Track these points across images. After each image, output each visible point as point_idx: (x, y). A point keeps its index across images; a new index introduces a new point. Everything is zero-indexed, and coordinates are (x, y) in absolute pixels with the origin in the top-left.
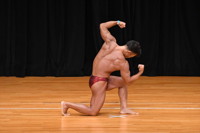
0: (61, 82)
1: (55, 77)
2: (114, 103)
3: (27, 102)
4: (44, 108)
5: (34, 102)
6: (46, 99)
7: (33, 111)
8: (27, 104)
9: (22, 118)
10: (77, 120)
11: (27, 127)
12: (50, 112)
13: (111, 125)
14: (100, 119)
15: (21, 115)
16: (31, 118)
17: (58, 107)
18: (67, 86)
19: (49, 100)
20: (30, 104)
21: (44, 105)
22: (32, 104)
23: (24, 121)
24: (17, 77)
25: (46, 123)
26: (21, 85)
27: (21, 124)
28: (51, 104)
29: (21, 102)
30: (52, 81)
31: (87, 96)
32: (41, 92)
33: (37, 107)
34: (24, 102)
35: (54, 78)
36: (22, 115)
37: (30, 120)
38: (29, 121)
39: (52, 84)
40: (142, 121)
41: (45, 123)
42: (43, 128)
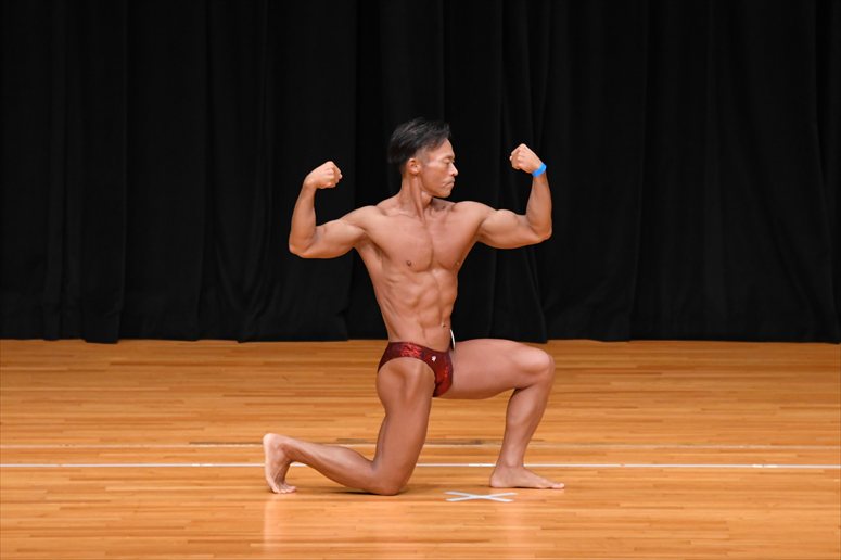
0: (260, 360)
1: (235, 342)
2: (466, 446)
3: (127, 441)
4: (194, 462)
5: (154, 440)
6: (202, 429)
7: (152, 476)
8: (127, 446)
9: (108, 501)
10: (323, 510)
11: (128, 538)
12: (217, 477)
13: (456, 531)
14: (413, 507)
15: (104, 488)
16: (140, 501)
17: (246, 460)
18: (284, 377)
19: (212, 431)
20: (138, 446)
21: (194, 450)
22: (146, 446)
23: (116, 514)
24: (89, 340)
25: (203, 521)
26: (103, 371)
27: (104, 525)
28: (220, 446)
29: (103, 440)
30: (223, 359)
31: (363, 415)
32: (181, 402)
33: (166, 457)
34: (115, 440)
35: (233, 344)
36: (109, 489)
37: (136, 509)
38: (136, 512)
39: (223, 369)
40: (575, 514)
41: (196, 522)
42: (189, 542)
